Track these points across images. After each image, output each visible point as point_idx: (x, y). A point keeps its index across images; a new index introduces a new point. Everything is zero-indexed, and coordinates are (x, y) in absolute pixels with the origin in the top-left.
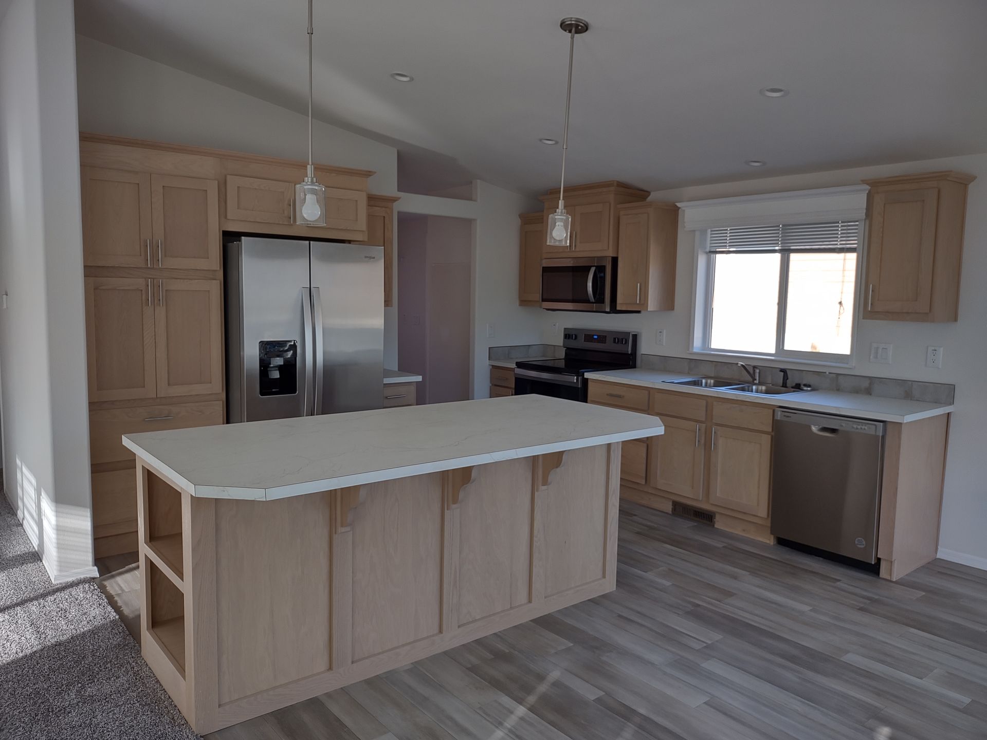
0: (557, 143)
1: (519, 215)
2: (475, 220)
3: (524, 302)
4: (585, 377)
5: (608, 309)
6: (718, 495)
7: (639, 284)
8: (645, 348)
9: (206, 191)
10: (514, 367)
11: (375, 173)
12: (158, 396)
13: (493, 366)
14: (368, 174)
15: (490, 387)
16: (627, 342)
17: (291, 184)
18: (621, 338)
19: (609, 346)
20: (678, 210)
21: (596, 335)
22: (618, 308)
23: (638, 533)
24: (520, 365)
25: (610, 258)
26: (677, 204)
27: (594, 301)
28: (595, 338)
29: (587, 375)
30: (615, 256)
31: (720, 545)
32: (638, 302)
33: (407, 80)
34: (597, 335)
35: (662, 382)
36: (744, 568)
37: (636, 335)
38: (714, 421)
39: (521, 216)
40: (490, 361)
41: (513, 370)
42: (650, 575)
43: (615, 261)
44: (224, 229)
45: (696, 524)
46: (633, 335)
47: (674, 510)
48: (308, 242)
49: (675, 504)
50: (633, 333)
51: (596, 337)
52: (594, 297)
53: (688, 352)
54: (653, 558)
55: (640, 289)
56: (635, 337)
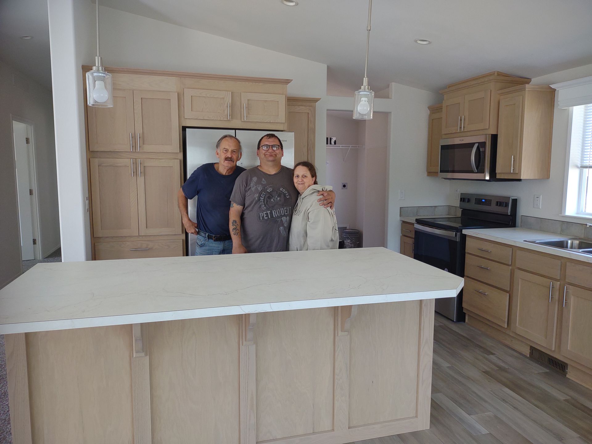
0: (430, 43)
1: (428, 107)
2: (390, 113)
3: (431, 173)
4: (463, 233)
5: (487, 178)
6: (568, 349)
7: (513, 156)
8: (523, 210)
9: (170, 99)
10: (414, 223)
11: (292, 80)
12: (140, 235)
13: (403, 221)
14: (287, 82)
15: (401, 236)
16: (507, 205)
17: (229, 92)
18: (502, 202)
19: (494, 208)
20: (555, 91)
21: (483, 199)
22: (498, 177)
23: (486, 372)
24: (419, 221)
25: (491, 135)
26: (552, 86)
27: (477, 171)
28: (483, 202)
29: (465, 232)
30: (495, 133)
31: (561, 397)
32: (512, 172)
33: (294, 4)
34: (485, 200)
35: (524, 241)
36: (577, 429)
37: (516, 199)
38: (567, 280)
39: (429, 108)
40: (401, 218)
41: (413, 224)
42: (471, 419)
43: (494, 138)
44: (183, 125)
45: (548, 371)
46: (513, 199)
47: (531, 354)
48: (234, 131)
49: (533, 349)
50: (512, 198)
51: (483, 200)
52: (477, 169)
53: (560, 215)
54: (486, 401)
55: (514, 161)
56: (515, 202)
